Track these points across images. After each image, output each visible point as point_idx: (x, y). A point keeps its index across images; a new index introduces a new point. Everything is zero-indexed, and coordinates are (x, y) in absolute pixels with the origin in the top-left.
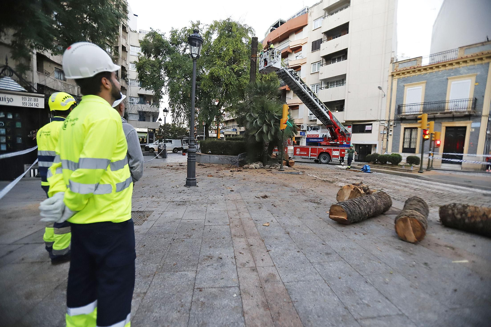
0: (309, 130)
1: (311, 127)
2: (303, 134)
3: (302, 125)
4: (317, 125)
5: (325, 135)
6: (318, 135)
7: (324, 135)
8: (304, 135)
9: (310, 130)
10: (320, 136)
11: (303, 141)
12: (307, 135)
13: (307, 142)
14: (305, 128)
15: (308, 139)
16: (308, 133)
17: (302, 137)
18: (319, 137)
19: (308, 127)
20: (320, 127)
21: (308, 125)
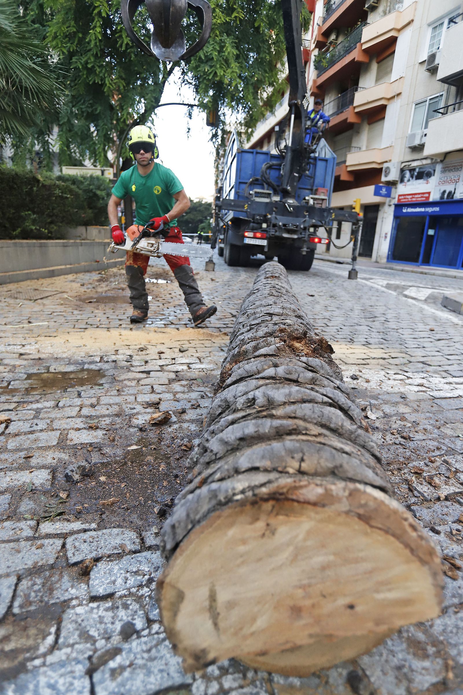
0: (406, 180)
1: (412, 170)
2: (384, 191)
3: (385, 165)
4: (428, 161)
5: (450, 193)
6: (429, 193)
7: (444, 192)
8: (388, 195)
9: (409, 180)
10: (435, 197)
11: (385, 215)
12: (399, 196)
13: (396, 217)
14: (393, 176)
15: (399, 207)
16: (402, 189)
17: (384, 204)
18: (431, 200)
19: (402, 171)
20: (439, 168)
21: (404, 164)
